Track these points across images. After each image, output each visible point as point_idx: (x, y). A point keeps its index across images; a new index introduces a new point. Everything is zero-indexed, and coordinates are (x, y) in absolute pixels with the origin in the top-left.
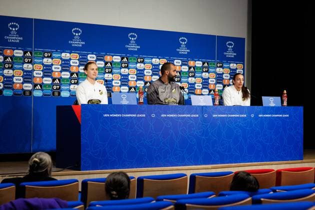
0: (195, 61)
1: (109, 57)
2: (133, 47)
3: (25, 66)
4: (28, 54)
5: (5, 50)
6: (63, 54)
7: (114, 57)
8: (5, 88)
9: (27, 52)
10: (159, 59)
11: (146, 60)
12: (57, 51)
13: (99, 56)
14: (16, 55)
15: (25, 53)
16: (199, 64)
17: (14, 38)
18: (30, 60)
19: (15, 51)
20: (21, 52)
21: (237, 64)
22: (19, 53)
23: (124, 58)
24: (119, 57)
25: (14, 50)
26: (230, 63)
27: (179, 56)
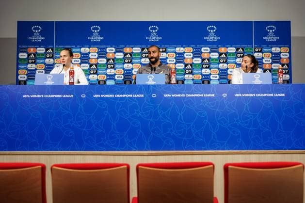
0: (227, 48)
1: (128, 49)
2: (154, 38)
3: (47, 60)
4: (50, 51)
5: (29, 48)
6: (82, 49)
7: (134, 49)
8: (28, 79)
9: (49, 49)
10: (184, 48)
11: (169, 50)
12: (76, 47)
13: (118, 49)
14: (38, 52)
15: (47, 50)
16: (232, 50)
17: (37, 38)
18: (51, 55)
19: (38, 49)
20: (44, 49)
21: (280, 48)
22: (41, 50)
23: (144, 49)
24: (139, 49)
25: (36, 48)
26: (271, 47)
27: (206, 44)
